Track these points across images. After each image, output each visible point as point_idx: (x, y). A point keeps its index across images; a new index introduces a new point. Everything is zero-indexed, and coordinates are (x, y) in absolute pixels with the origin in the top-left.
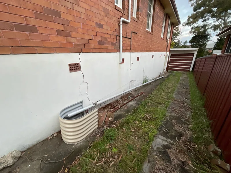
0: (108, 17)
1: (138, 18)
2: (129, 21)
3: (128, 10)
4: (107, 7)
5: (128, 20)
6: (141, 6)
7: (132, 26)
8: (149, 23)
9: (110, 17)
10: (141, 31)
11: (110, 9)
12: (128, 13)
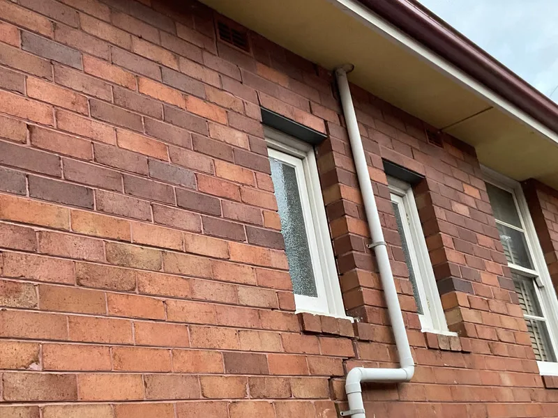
0: (264, 392)
1: (459, 327)
2: (406, 371)
3: (385, 307)
4: (249, 343)
5: (398, 365)
6: (461, 261)
7: (434, 392)
8: (543, 323)
9: (277, 385)
10: (507, 395)
11: (267, 343)
12: (388, 325)
